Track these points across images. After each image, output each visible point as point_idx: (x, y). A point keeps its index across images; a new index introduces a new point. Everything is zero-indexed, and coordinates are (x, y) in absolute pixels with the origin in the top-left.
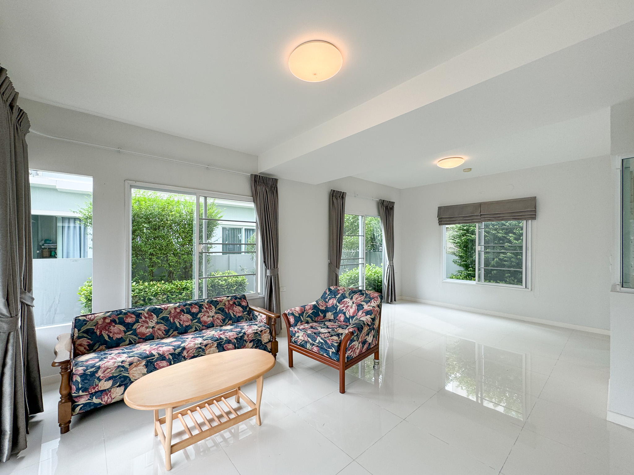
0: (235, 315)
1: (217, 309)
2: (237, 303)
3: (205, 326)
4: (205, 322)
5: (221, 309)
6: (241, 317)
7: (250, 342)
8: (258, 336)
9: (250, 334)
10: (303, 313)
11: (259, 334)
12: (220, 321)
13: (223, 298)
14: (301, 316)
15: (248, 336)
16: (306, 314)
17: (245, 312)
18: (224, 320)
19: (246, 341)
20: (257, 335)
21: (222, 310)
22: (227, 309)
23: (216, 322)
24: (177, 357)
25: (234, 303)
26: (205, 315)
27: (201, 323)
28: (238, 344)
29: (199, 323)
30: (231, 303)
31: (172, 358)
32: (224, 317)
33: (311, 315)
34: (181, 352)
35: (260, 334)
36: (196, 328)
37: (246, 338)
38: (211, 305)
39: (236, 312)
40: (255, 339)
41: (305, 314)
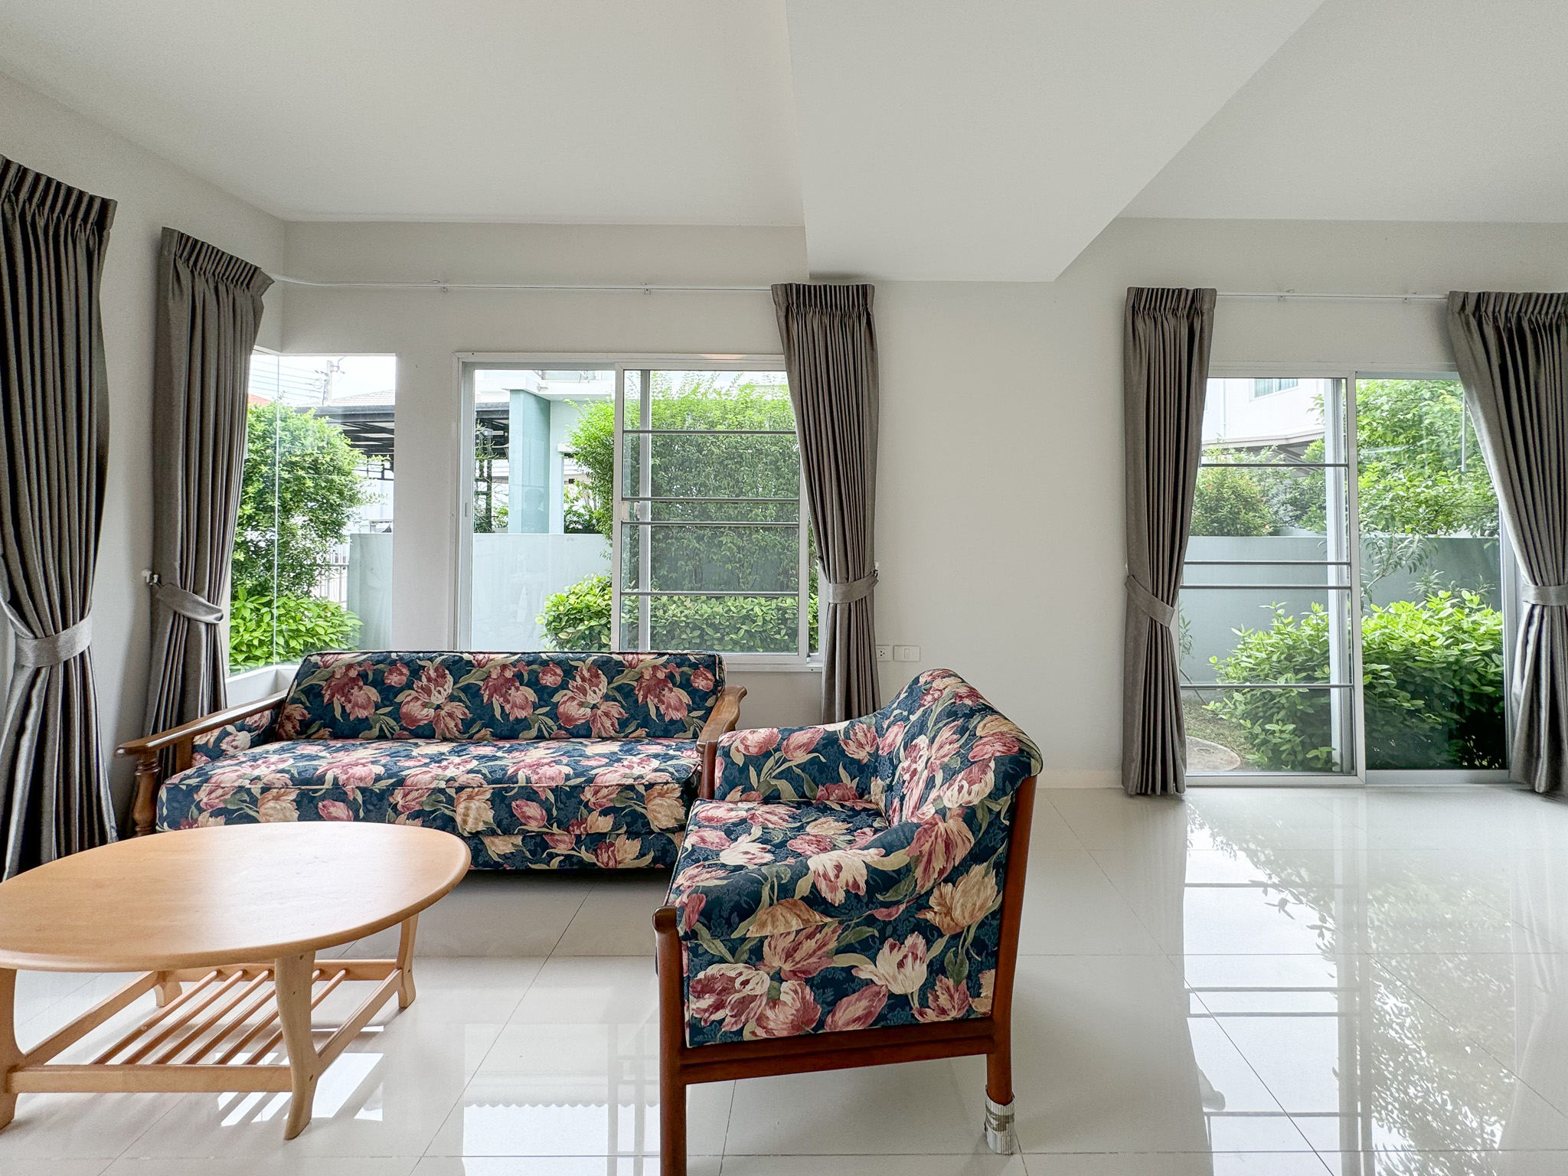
0: (662, 713)
1: (612, 686)
2: (678, 678)
3: (566, 730)
4: (569, 719)
5: (623, 688)
6: (679, 724)
7: (605, 813)
8: (632, 799)
9: (607, 787)
10: (767, 755)
11: (637, 793)
12: (613, 725)
13: (641, 657)
14: (751, 768)
15: (596, 793)
16: (777, 763)
17: (695, 710)
18: (623, 724)
19: (586, 805)
20: (632, 795)
21: (626, 692)
22: (642, 693)
23: (599, 724)
24: (375, 800)
25: (671, 677)
26: (573, 698)
27: (558, 718)
28: (558, 809)
29: (552, 719)
30: (661, 675)
31: (364, 801)
32: (627, 715)
33: (798, 771)
34: (390, 790)
35: (643, 796)
36: (540, 730)
37: (588, 795)
38: (600, 672)
39: (669, 706)
40: (625, 808)
41: (771, 762)
